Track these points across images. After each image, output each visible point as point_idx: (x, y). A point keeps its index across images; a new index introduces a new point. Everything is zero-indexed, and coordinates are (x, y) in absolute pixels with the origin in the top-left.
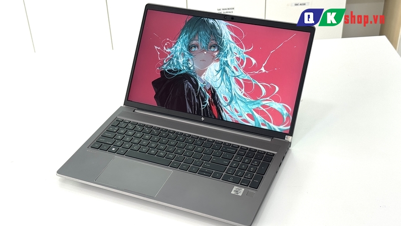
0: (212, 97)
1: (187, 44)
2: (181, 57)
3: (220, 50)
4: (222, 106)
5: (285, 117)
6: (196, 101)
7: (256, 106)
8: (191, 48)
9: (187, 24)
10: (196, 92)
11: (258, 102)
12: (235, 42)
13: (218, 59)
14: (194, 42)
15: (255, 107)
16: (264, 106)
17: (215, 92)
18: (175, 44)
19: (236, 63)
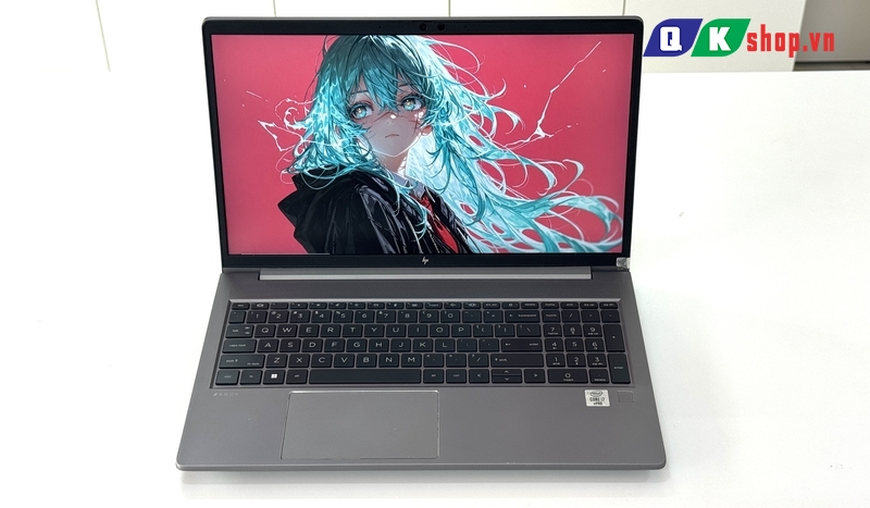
0: (434, 212)
1: (342, 105)
2: (336, 136)
3: (426, 104)
4: (464, 226)
5: (608, 222)
6: (400, 226)
7: (542, 211)
8: (355, 111)
9: (327, 56)
10: (395, 208)
11: (542, 202)
12: (461, 82)
13: (427, 127)
14: (359, 97)
15: (537, 214)
16: (557, 208)
17: (438, 199)
18: (311, 107)
19: (473, 129)
